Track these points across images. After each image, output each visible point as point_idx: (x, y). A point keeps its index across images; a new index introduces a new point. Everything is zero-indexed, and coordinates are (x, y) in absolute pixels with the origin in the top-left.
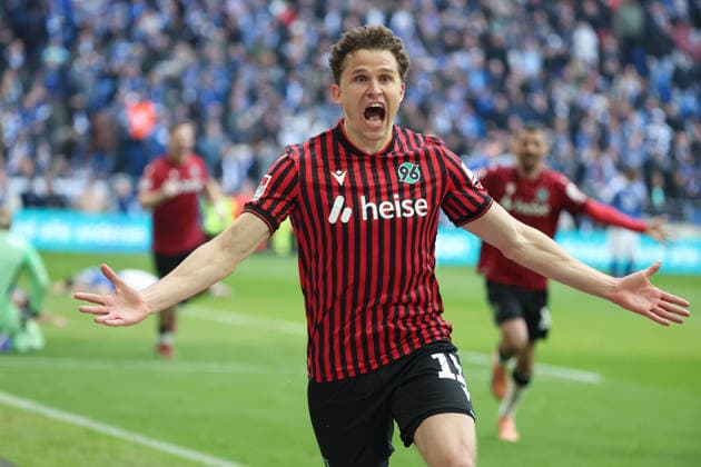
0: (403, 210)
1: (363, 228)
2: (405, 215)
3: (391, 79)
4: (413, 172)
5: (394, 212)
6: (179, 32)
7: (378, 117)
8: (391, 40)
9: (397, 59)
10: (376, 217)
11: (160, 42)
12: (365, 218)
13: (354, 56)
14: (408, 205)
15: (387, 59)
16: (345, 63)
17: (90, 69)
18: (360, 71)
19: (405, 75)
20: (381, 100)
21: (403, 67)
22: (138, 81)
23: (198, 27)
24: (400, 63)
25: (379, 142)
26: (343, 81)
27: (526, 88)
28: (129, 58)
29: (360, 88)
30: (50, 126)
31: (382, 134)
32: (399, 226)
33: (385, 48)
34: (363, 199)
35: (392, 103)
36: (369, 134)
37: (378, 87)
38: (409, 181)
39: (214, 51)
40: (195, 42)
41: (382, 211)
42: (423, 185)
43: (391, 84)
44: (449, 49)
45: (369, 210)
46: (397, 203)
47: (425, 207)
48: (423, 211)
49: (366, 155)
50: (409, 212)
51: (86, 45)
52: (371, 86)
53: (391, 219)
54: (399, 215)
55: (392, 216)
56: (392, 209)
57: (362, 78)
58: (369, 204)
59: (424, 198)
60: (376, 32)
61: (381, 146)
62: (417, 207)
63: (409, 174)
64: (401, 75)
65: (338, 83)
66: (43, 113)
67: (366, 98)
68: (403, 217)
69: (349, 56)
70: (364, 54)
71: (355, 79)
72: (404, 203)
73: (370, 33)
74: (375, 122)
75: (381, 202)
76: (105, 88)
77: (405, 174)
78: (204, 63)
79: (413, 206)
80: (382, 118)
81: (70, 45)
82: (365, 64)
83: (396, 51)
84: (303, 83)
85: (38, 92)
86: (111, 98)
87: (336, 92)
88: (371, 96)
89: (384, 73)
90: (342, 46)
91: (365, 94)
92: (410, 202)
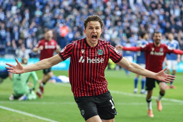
0: (97, 61)
1: (87, 65)
2: (98, 62)
3: (99, 28)
4: (101, 52)
5: (95, 62)
6: (75, 6)
7: (95, 38)
8: (99, 19)
9: (100, 23)
10: (90, 62)
11: (69, 9)
12: (88, 62)
13: (89, 23)
14: (99, 60)
15: (98, 24)
16: (87, 24)
17: (48, 17)
18: (91, 26)
19: (102, 27)
20: (96, 34)
21: (102, 25)
22: (63, 21)
23: (80, 4)
24: (101, 24)
25: (95, 44)
26: (87, 29)
27: (176, 20)
28: (60, 14)
29: (91, 31)
30: (37, 33)
31: (96, 42)
32: (96, 65)
33: (97, 21)
34: (88, 58)
35: (99, 34)
36: (93, 42)
37: (95, 31)
38: (100, 54)
39: (84, 11)
40: (79, 8)
41: (92, 61)
42: (103, 55)
43: (98, 30)
44: (153, 9)
45: (89, 60)
46: (96, 59)
47: (103, 60)
48: (102, 61)
49: (91, 47)
50: (99, 62)
51: (47, 10)
52: (94, 30)
53: (94, 63)
54: (96, 62)
55: (94, 62)
56: (94, 61)
57: (91, 28)
58: (89, 59)
59: (103, 58)
60: (95, 17)
61: (95, 45)
62: (101, 60)
63: (100, 52)
64: (101, 27)
65: (86, 29)
66: (35, 30)
67: (92, 33)
68: (97, 63)
69: (88, 22)
70: (92, 22)
71: (90, 28)
72: (98, 59)
73: (94, 17)
74: (94, 39)
75: (92, 59)
76: (53, 22)
77: (99, 53)
78: (82, 14)
79: (100, 60)
80: (96, 38)
81: (43, 10)
82: (92, 25)
83: (100, 22)
84: (111, 20)
85: (33, 24)
86: (55, 25)
87: (85, 31)
88: (94, 33)
89: (97, 27)
90: (87, 20)
91: (92, 32)
92: (99, 59)
